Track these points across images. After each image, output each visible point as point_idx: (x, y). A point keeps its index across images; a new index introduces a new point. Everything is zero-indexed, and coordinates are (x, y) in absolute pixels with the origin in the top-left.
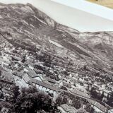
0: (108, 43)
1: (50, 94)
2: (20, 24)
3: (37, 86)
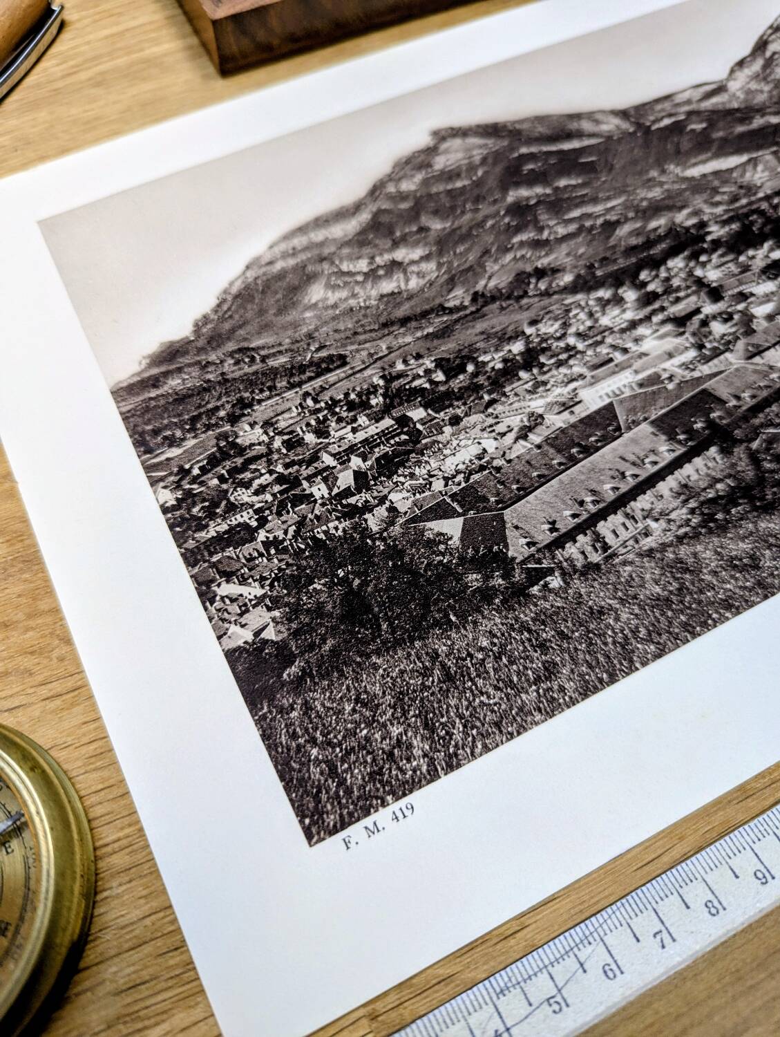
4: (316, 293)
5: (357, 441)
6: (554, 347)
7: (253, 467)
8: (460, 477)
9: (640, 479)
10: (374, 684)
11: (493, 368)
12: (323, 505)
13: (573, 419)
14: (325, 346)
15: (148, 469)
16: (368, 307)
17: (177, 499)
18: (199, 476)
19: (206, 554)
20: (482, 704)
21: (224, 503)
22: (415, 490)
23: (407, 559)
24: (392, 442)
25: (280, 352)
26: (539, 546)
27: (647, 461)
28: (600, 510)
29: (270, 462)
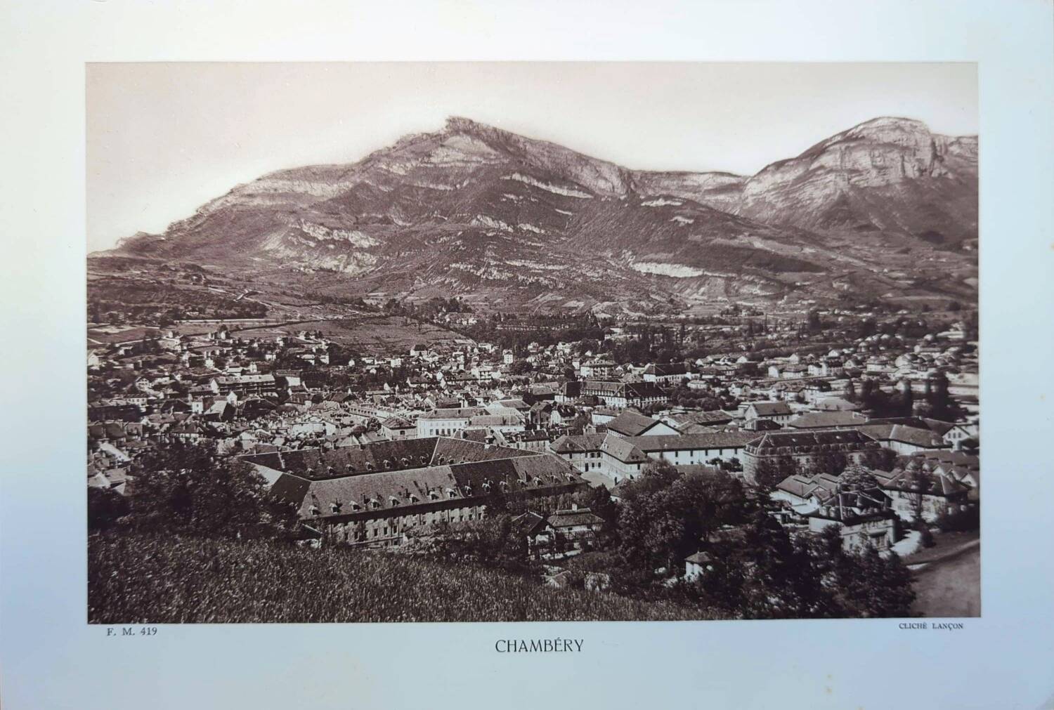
0: (874, 180)
1: (726, 466)
2: (476, 240)
3: (670, 457)
4: (273, 243)
5: (241, 381)
6: (423, 375)
7: (161, 367)
8: (297, 443)
9: (418, 503)
10: (169, 552)
11: (368, 371)
12: (195, 418)
13: (400, 438)
14: (256, 293)
15: (91, 334)
16: (305, 274)
17: (101, 367)
18: (122, 357)
19: (104, 416)
20: (227, 594)
21: (130, 385)
22: (262, 438)
23: (230, 483)
24: (265, 394)
25: (221, 283)
26: (320, 516)
27: (431, 493)
28: (376, 511)
29: (174, 370)
